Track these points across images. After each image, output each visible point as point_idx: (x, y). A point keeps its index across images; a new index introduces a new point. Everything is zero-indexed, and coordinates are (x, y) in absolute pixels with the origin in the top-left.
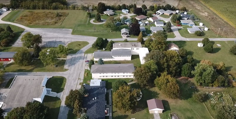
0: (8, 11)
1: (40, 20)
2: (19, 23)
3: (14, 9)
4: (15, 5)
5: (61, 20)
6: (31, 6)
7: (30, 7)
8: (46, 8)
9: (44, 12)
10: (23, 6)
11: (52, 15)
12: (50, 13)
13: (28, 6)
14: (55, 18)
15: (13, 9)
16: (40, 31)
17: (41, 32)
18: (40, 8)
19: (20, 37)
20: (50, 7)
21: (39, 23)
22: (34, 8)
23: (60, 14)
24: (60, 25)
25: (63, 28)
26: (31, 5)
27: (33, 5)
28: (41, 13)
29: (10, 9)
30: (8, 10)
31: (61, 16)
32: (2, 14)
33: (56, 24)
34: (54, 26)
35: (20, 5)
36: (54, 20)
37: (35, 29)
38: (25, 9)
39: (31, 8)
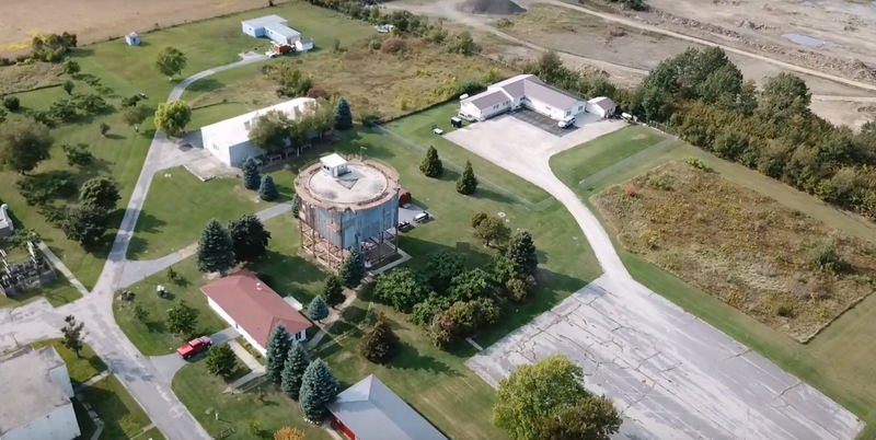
0: (607, 122)
1: (716, 244)
2: (606, 215)
3: (642, 119)
4: (655, 103)
5: (831, 304)
6: (718, 139)
7: (712, 138)
8: (791, 177)
9: (767, 200)
10: (685, 125)
11: (796, 241)
12: (790, 223)
13: (709, 131)
14: (798, 275)
15: (635, 118)
16: (663, 330)
17: (664, 338)
18: (759, 166)
19: (546, 314)
20: (817, 182)
21: (692, 266)
22: (731, 152)
23: (847, 255)
24: (801, 339)
25: (809, 375)
26: (721, 133)
27: (732, 140)
28: (746, 200)
29: (624, 115)
30: (610, 117)
31: (844, 269)
32: (577, 128)
33: (783, 320)
34: (762, 331)
35: (674, 116)
36: (784, 285)
37: (648, 298)
38: (686, 140)
39: (716, 147)
